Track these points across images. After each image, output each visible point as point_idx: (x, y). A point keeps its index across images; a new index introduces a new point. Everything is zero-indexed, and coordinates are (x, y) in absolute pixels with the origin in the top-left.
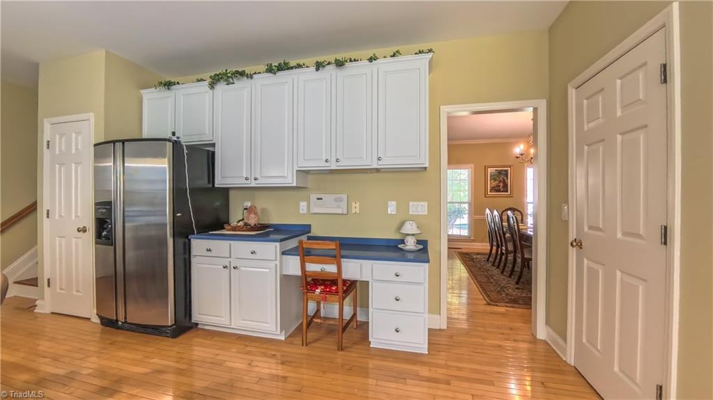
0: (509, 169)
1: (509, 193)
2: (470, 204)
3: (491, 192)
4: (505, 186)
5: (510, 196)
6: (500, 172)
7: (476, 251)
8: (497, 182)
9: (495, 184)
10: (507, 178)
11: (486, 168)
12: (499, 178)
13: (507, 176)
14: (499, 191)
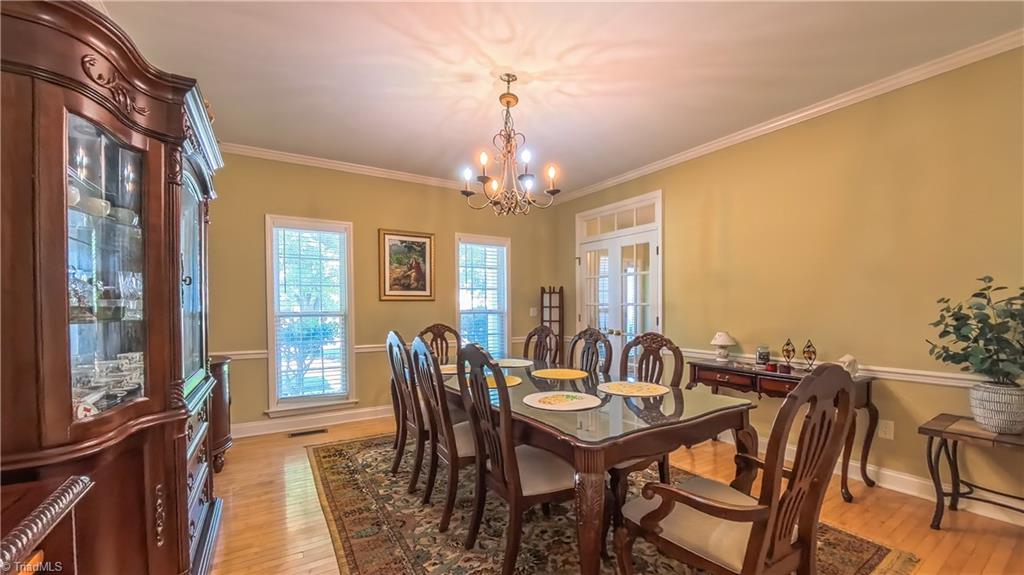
0: (427, 241)
1: (427, 293)
2: (345, 317)
3: (391, 289)
4: (421, 276)
5: (430, 299)
6: (410, 247)
7: (359, 434)
8: (405, 268)
9: (400, 271)
10: (424, 261)
11: (381, 234)
12: (409, 258)
13: (423, 255)
14: (407, 287)
